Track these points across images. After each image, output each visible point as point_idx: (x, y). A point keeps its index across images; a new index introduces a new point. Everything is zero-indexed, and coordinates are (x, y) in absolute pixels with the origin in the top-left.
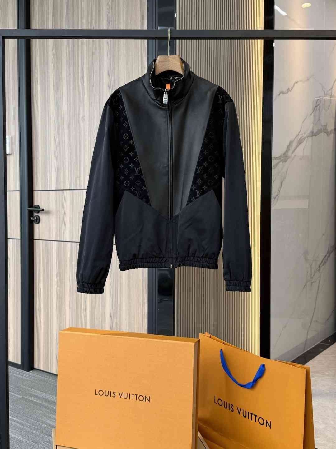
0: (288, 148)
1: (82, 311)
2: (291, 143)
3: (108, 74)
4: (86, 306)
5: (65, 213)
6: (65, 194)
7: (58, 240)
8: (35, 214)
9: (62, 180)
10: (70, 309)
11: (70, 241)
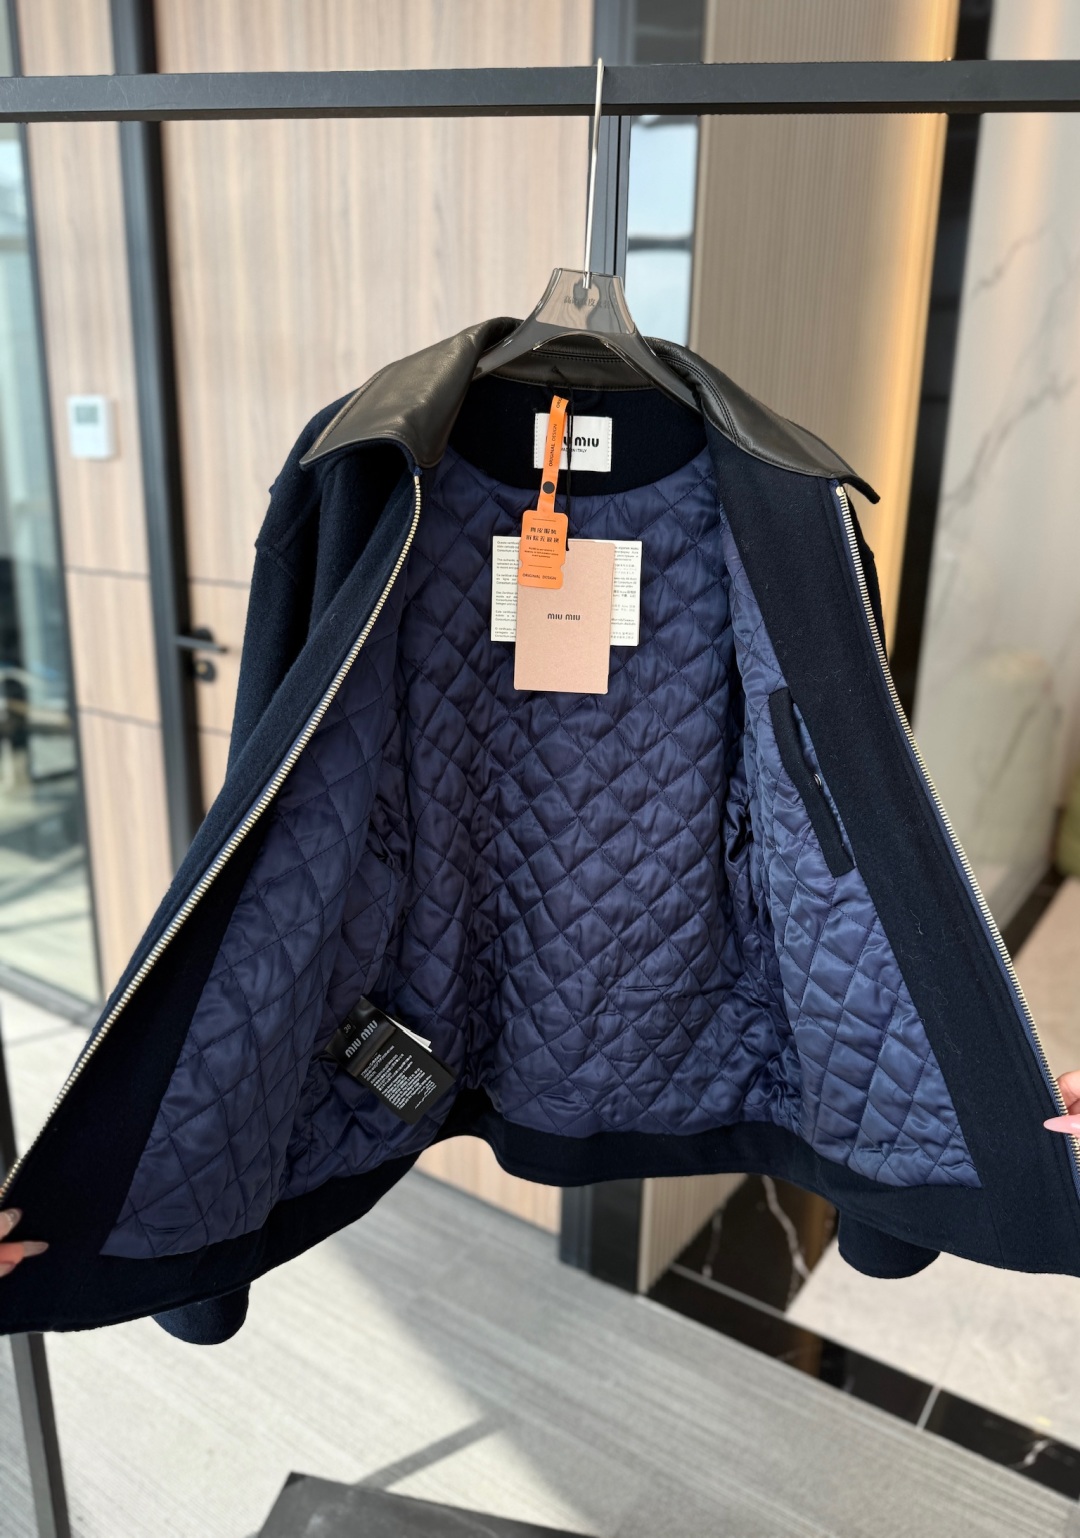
0: (978, 458)
3: (438, 208)
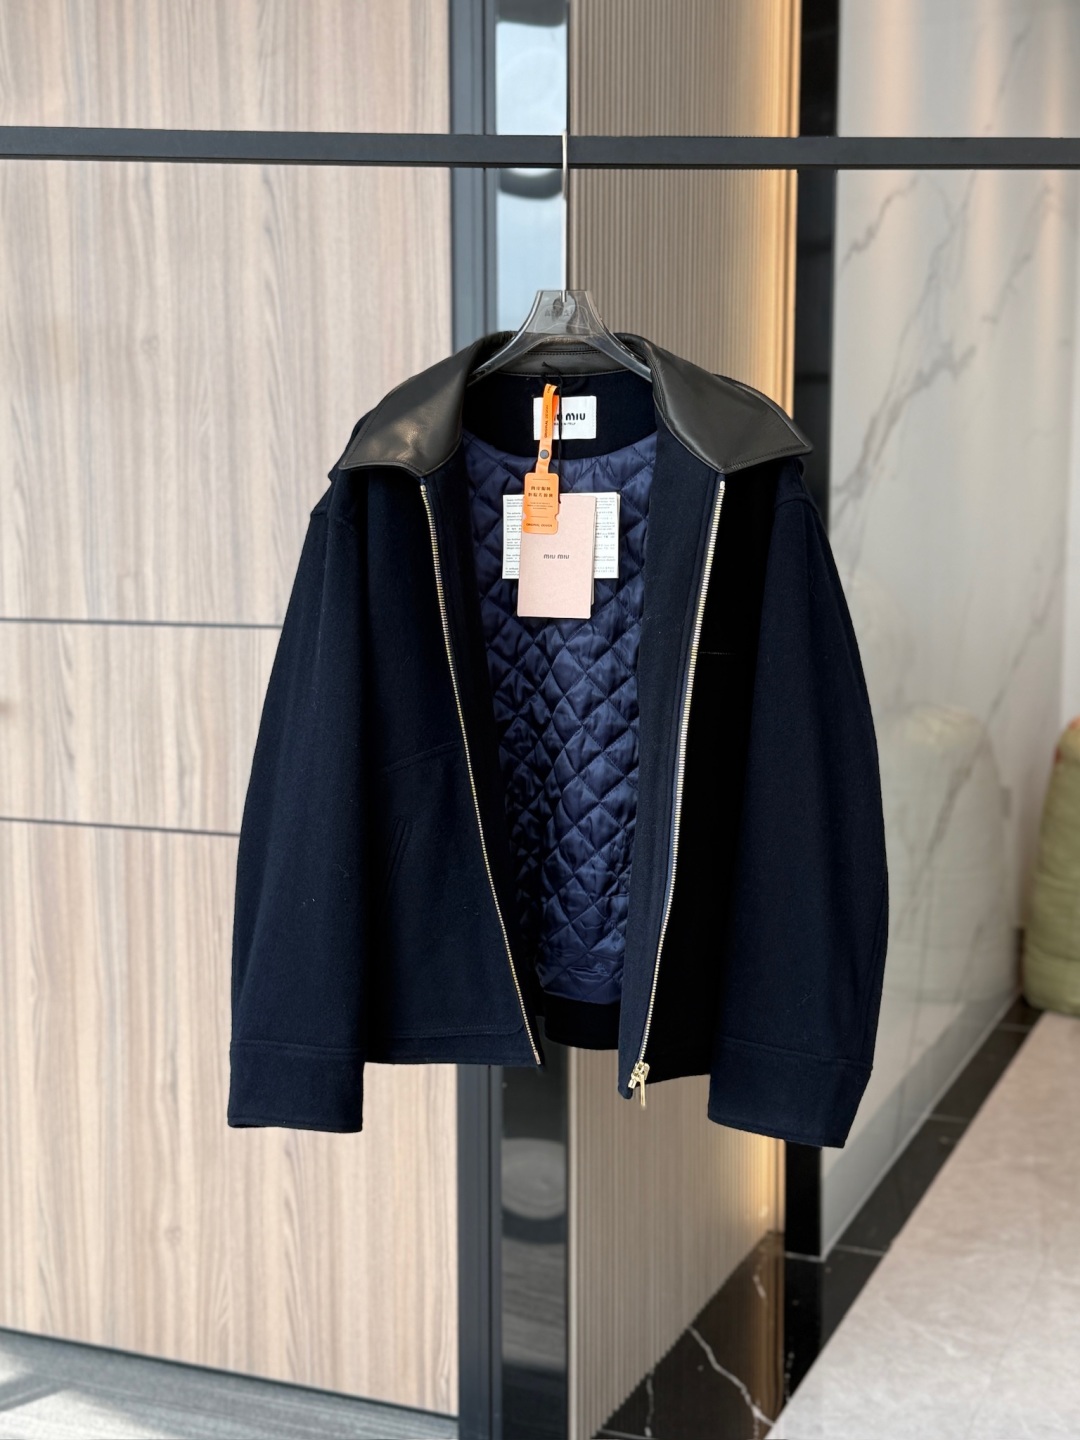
1: (158, 1093)
4: (175, 1073)
5: (69, 714)
6: (69, 637)
7: (39, 816)
9: (53, 583)
10: (99, 1081)
11: (96, 820)
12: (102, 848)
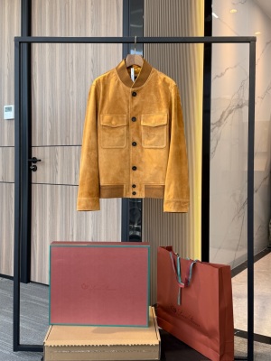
0: (222, 116)
2: (224, 113)
3: (92, 61)
5: (57, 164)
6: (57, 149)
7: (51, 183)
8: (33, 164)
9: (55, 139)
11: (61, 184)
12: (62, 189)
